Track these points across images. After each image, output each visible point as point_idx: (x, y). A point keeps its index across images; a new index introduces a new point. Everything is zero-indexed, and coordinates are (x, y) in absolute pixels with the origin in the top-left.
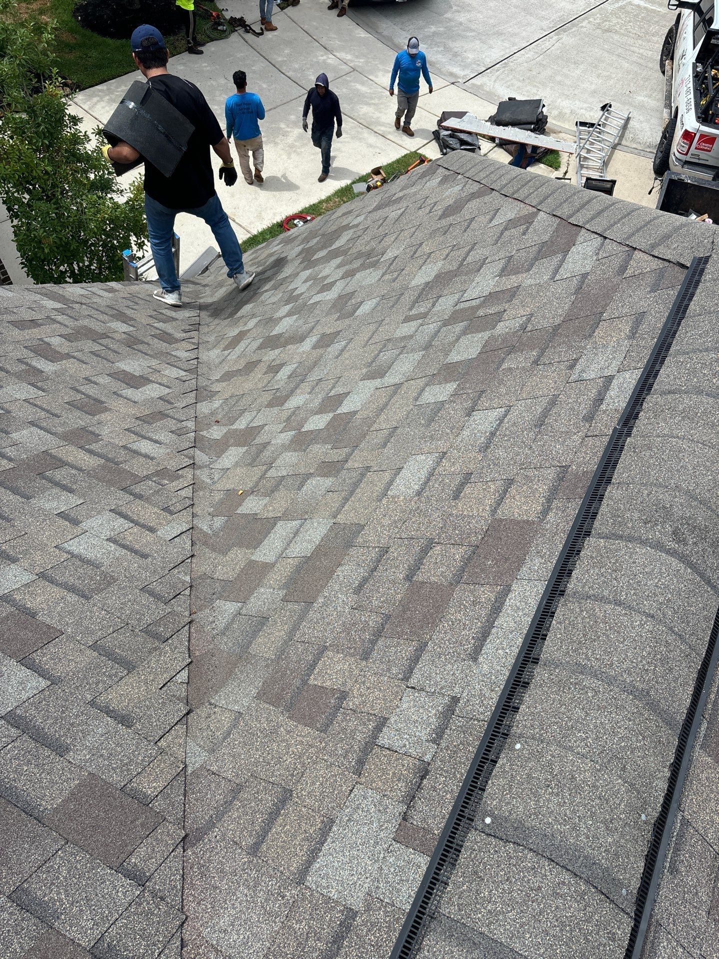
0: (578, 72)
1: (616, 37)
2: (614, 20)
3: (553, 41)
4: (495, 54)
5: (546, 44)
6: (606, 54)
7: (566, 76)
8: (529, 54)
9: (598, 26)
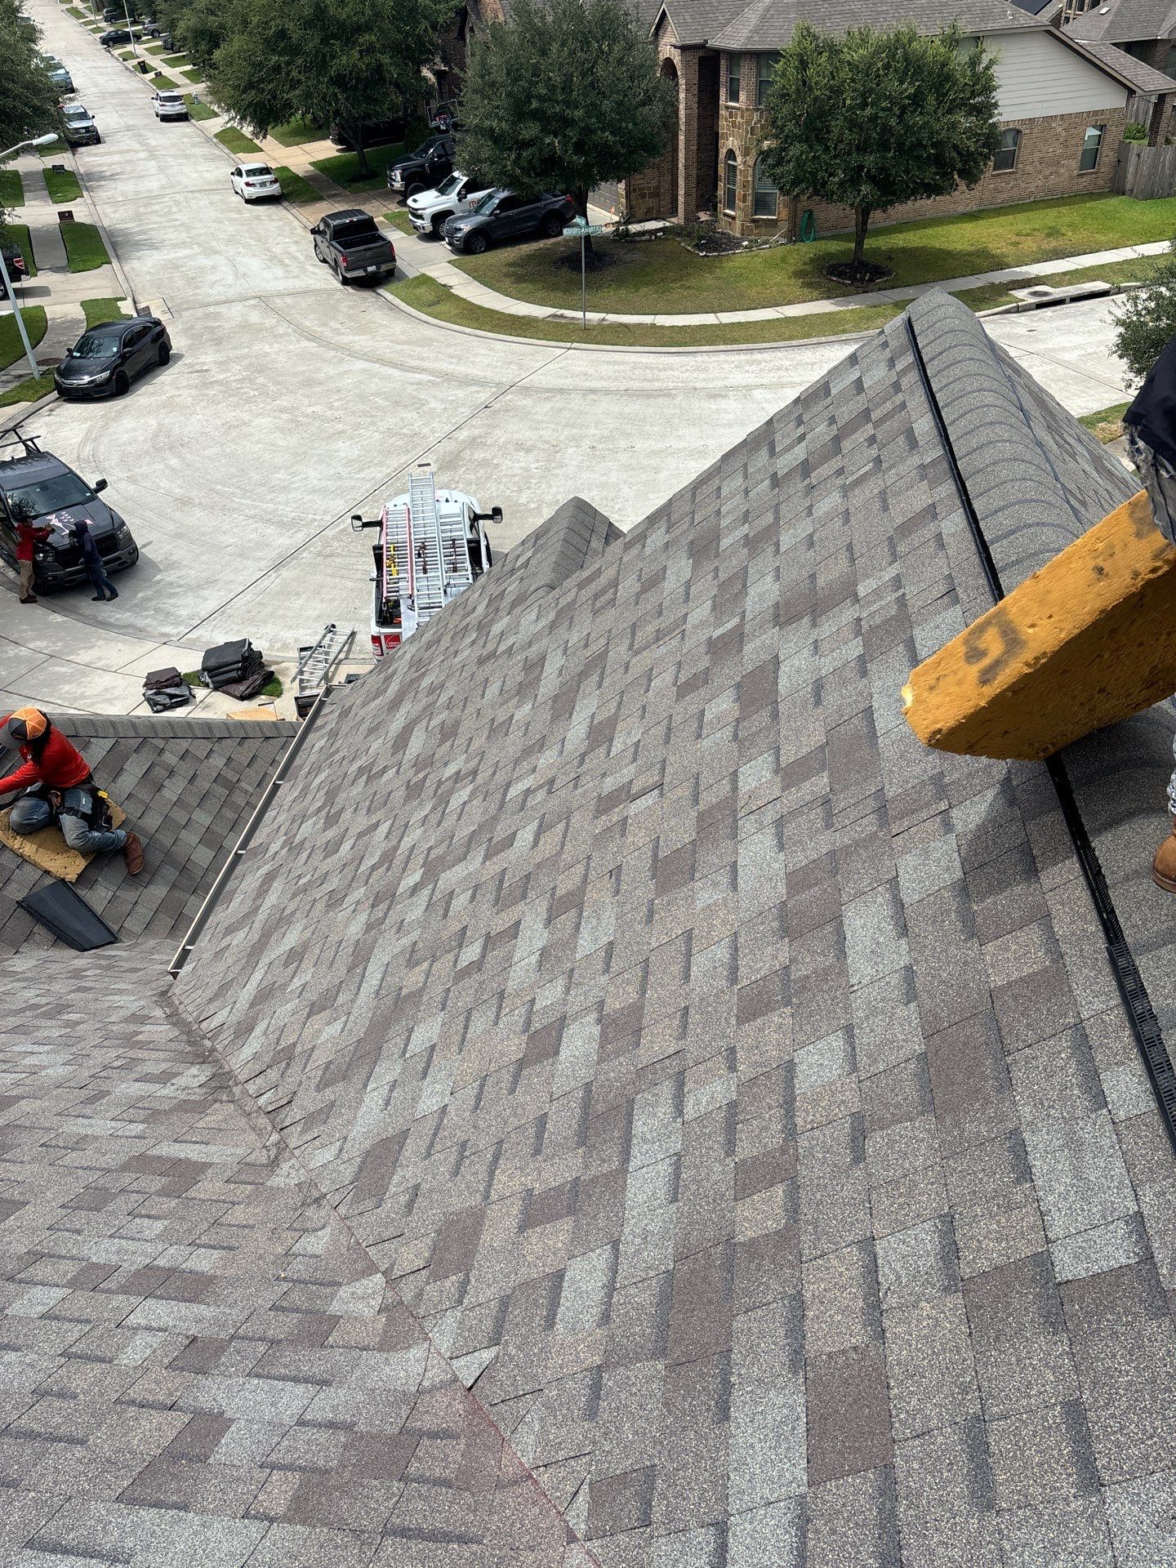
0: (300, 602)
1: (338, 560)
2: (336, 544)
3: (271, 579)
4: (211, 605)
5: (266, 582)
6: (329, 579)
7: (288, 608)
8: (247, 597)
9: (320, 554)
